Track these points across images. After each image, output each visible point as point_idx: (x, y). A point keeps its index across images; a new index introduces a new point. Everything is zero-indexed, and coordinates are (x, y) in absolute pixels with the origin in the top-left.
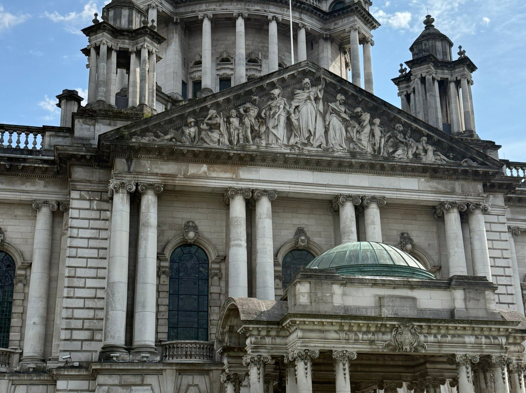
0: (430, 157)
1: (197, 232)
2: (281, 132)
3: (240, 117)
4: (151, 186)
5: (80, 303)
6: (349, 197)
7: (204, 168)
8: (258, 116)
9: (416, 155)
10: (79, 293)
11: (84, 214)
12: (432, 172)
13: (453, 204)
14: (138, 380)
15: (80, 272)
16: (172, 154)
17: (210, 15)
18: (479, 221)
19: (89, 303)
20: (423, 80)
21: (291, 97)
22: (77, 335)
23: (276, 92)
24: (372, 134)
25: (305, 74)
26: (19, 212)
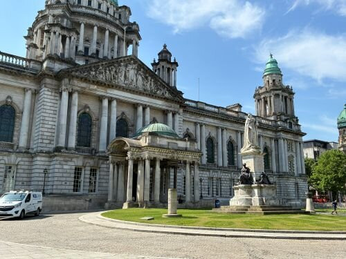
0: (167, 95)
1: (90, 109)
2: (122, 78)
3: (110, 71)
4: (77, 91)
5: (46, 130)
6: (142, 104)
7: (96, 87)
8: (116, 72)
9: (163, 94)
10: (46, 126)
11: (49, 97)
12: (166, 99)
13: (171, 111)
14: (70, 159)
15: (47, 119)
16: (86, 80)
17: (85, 22)
18: (177, 117)
19: (49, 130)
20: (163, 67)
21: (126, 66)
22: (45, 141)
23: (122, 64)
24: (151, 84)
25: (132, 59)
26: (18, 91)
